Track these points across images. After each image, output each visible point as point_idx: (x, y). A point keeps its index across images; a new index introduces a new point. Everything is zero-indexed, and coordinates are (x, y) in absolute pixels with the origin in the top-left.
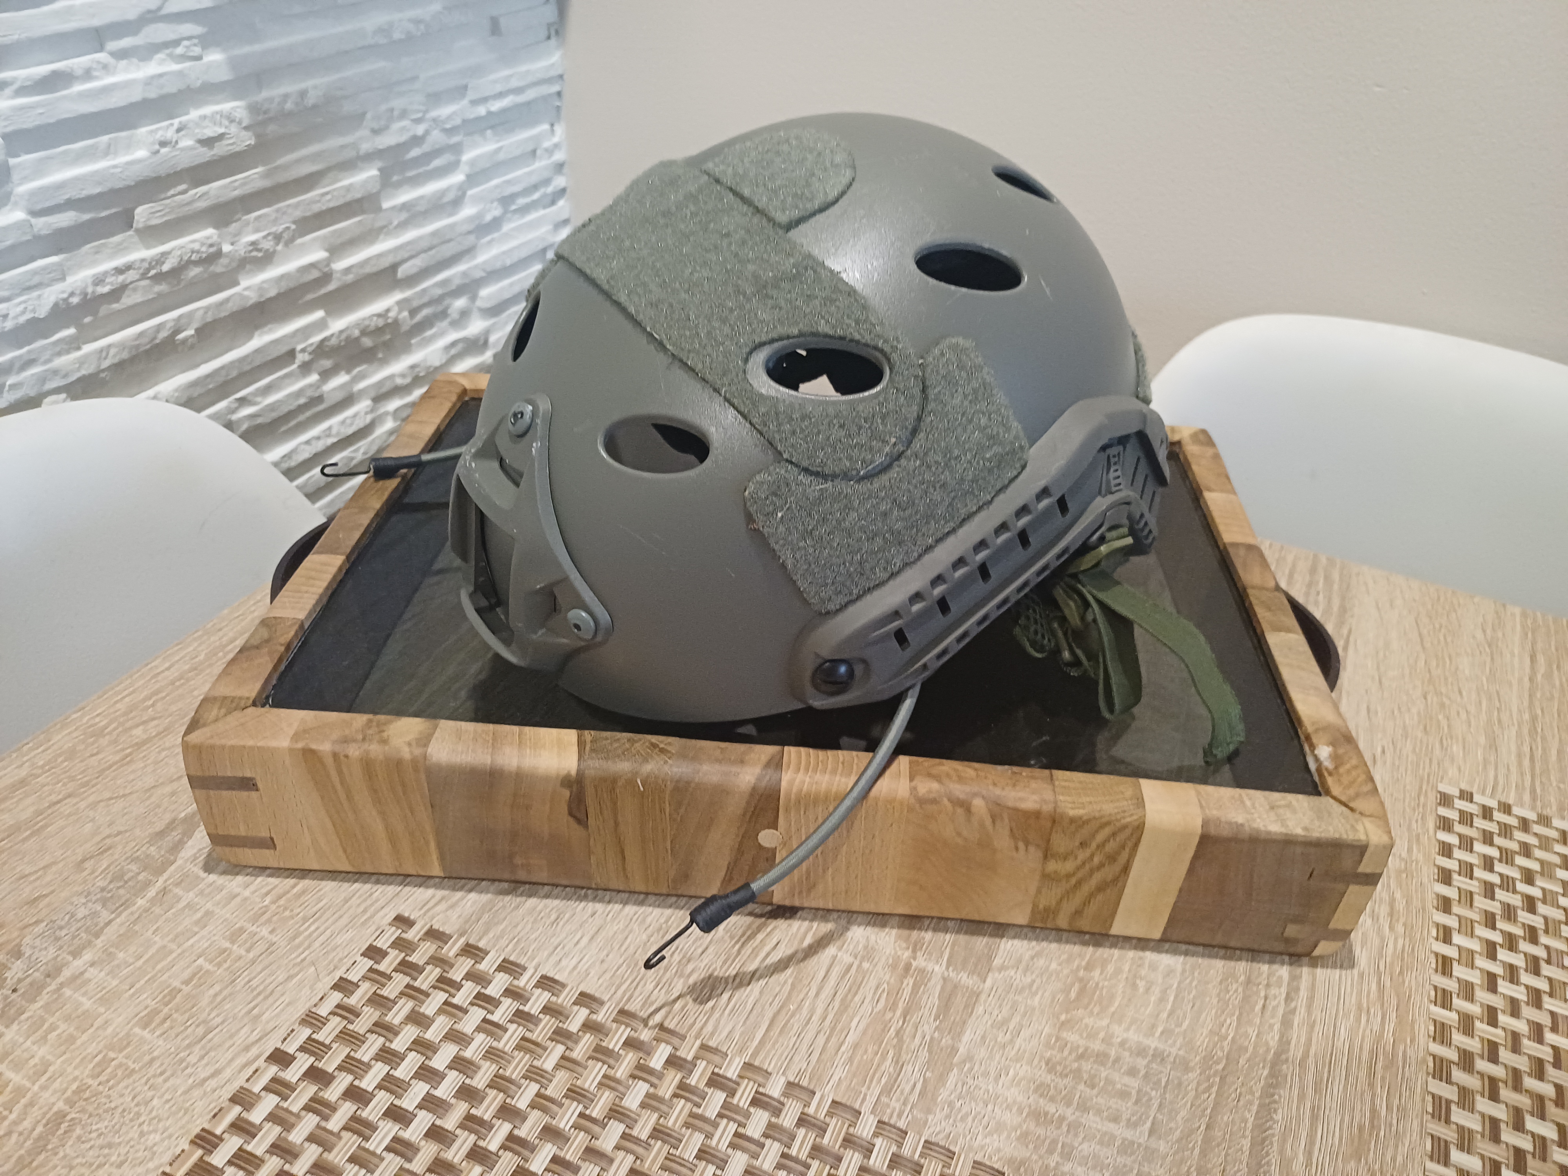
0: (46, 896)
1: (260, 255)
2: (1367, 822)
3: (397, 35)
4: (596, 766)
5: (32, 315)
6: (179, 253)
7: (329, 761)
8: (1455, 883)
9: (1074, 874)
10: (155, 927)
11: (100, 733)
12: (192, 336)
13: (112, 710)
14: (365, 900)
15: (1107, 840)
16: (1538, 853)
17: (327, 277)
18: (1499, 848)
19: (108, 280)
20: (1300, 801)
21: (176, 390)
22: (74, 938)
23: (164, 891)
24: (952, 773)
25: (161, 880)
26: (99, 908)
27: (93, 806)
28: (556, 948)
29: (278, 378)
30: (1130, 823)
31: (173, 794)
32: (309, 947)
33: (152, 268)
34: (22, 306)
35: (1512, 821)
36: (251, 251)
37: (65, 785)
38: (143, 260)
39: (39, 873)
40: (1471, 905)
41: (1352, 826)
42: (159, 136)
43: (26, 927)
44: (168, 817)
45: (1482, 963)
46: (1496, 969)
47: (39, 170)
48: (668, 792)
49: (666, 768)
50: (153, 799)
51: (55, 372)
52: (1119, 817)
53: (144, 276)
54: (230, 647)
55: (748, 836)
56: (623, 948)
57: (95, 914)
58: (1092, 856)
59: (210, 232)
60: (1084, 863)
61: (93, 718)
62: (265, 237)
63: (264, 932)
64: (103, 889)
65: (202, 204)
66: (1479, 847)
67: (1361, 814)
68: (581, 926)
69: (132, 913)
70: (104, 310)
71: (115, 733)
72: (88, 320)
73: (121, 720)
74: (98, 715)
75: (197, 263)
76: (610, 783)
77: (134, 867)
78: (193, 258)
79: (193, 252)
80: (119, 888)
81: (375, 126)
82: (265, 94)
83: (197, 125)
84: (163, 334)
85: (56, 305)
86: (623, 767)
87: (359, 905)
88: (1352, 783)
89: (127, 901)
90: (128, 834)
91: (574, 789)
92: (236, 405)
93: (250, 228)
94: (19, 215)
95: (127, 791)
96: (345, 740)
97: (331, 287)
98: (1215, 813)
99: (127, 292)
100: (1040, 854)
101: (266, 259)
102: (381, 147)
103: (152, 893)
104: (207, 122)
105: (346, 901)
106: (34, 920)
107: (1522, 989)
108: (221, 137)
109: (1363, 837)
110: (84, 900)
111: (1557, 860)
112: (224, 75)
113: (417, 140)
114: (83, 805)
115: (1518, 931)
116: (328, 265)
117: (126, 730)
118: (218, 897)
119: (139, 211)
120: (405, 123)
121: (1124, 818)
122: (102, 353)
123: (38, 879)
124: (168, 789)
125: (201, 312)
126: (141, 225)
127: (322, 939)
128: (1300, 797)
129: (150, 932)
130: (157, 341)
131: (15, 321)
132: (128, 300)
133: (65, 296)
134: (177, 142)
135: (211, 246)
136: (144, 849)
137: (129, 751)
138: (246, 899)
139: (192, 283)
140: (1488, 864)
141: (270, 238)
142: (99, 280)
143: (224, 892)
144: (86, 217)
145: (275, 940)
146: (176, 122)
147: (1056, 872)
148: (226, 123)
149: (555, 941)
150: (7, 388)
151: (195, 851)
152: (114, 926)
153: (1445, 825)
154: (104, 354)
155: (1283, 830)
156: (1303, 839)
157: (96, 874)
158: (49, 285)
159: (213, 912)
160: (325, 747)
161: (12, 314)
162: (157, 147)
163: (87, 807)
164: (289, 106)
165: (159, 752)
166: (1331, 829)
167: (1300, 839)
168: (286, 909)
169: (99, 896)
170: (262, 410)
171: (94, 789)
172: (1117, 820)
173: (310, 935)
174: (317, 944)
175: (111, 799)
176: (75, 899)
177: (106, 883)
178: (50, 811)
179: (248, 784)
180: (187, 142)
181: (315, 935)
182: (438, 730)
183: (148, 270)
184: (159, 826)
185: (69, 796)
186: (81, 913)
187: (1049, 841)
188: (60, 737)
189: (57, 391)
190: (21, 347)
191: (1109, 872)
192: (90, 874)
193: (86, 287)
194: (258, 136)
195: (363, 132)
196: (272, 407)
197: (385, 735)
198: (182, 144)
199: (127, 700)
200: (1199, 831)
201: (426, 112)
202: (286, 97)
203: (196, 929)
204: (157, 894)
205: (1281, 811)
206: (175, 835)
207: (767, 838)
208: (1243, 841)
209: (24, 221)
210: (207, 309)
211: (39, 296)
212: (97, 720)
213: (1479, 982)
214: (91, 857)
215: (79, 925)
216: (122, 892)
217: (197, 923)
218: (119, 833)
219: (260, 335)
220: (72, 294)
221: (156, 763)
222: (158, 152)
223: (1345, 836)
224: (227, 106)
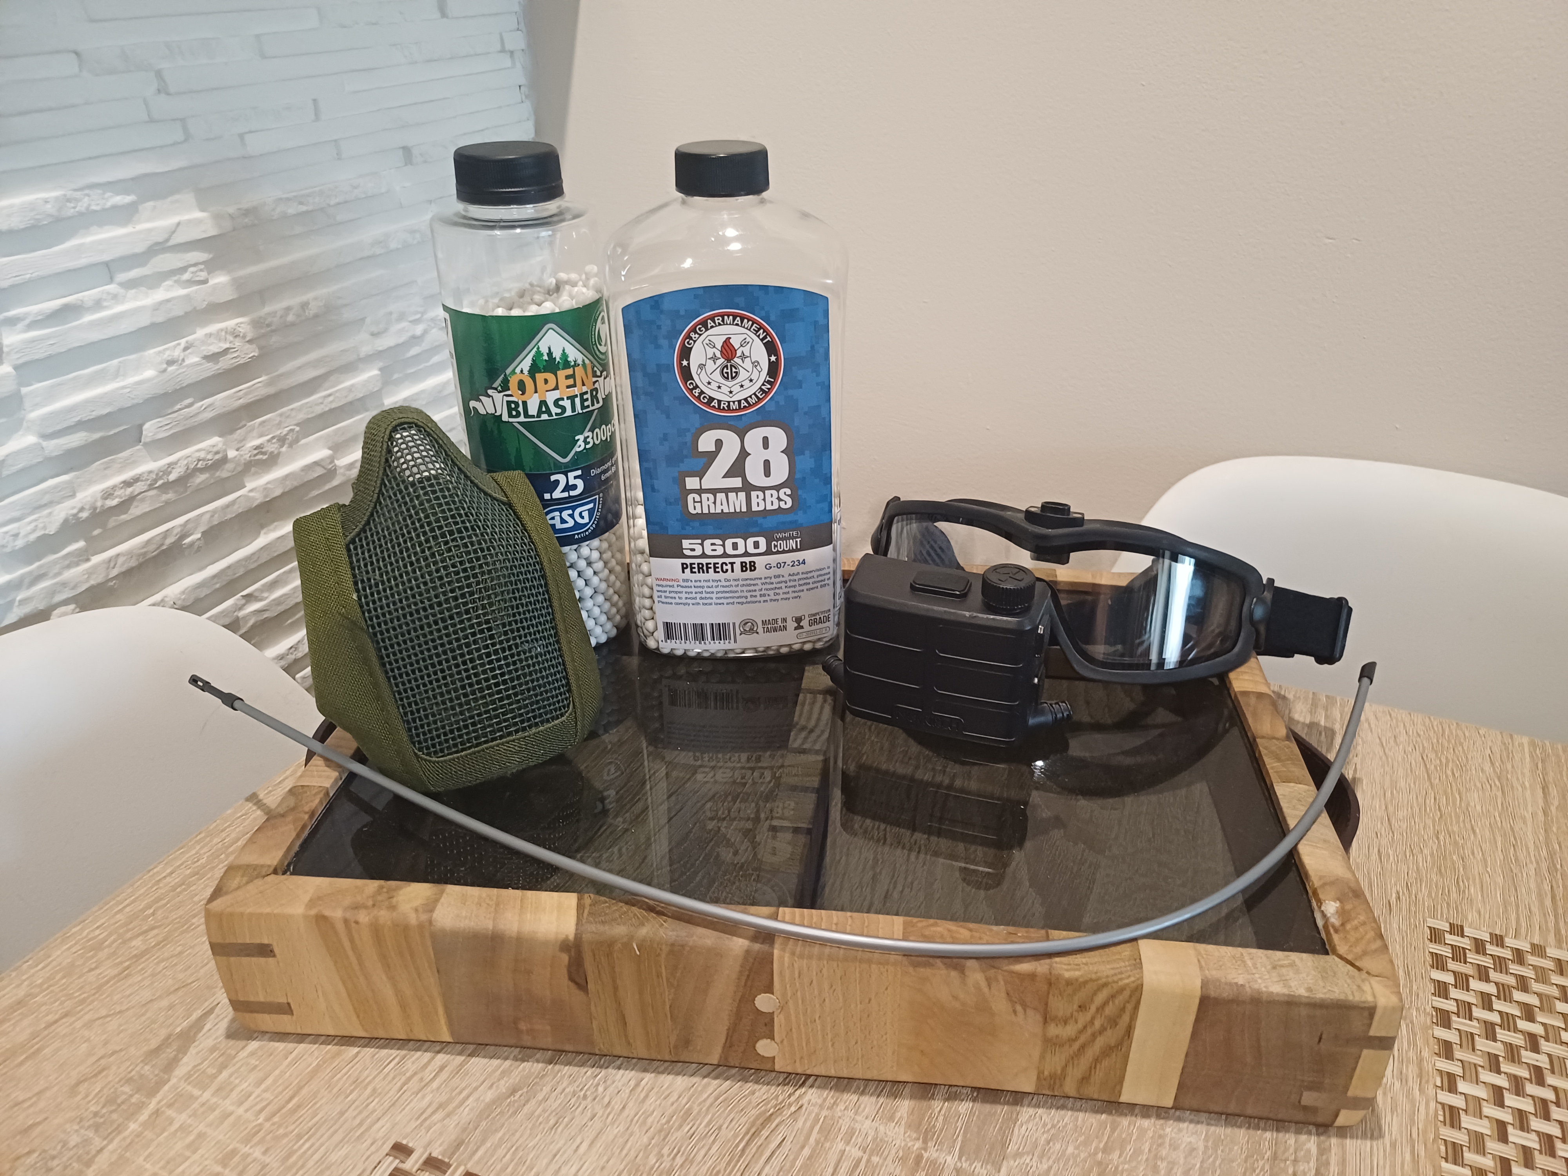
0: (39, 1123)
1: (265, 457)
2: (1374, 981)
3: (393, 245)
4: (594, 930)
5: (42, 532)
6: (185, 462)
7: (340, 927)
8: (1455, 1026)
9: (1076, 1039)
10: (147, 1153)
11: (99, 946)
12: (199, 539)
13: (113, 921)
14: (360, 1112)
15: (1105, 1004)
16: (1536, 986)
17: (331, 473)
18: (1496, 984)
19: (116, 493)
20: (1304, 961)
21: (183, 592)
22: (65, 1168)
23: (157, 1113)
24: (946, 933)
25: (154, 1102)
26: (91, 1135)
27: (88, 1025)
28: (555, 1156)
29: (284, 572)
30: (1127, 984)
31: (171, 1007)
32: (302, 1166)
33: (161, 478)
34: (33, 525)
35: (1507, 954)
36: (255, 455)
37: (62, 1003)
38: (150, 472)
39: (34, 1099)
40: (1474, 1049)
41: (1359, 986)
42: (167, 355)
43: (18, 1158)
44: (163, 1033)
45: (1490, 1110)
46: (1505, 1116)
47: (50, 396)
48: (663, 956)
49: (661, 932)
50: (148, 1015)
51: (64, 584)
52: (1115, 978)
53: (151, 487)
54: (231, 849)
55: (745, 1000)
56: (625, 1152)
57: (86, 1142)
58: (1093, 1019)
59: (216, 440)
60: (1085, 1027)
61: (92, 931)
62: (269, 441)
63: (257, 1153)
64: (96, 1114)
65: (208, 415)
66: (1475, 984)
67: (1368, 973)
68: (580, 1130)
69: (124, 1139)
70: (112, 522)
71: (115, 945)
72: (96, 532)
73: (121, 931)
74: (98, 928)
75: (202, 470)
76: (607, 947)
77: (127, 1089)
78: (199, 466)
79: (199, 460)
80: (112, 1112)
81: (375, 329)
82: (268, 309)
83: (203, 343)
84: (170, 540)
85: (66, 521)
86: (619, 930)
87: (355, 1117)
88: (1358, 941)
89: (119, 1125)
90: (123, 1053)
91: (573, 954)
92: (243, 601)
93: (255, 433)
94: (31, 439)
95: (124, 1008)
96: (356, 907)
97: (335, 482)
98: (1213, 974)
99: (135, 504)
100: (1039, 1018)
101: (271, 460)
102: (380, 349)
103: (144, 1116)
104: (212, 340)
105: (342, 1113)
106: (27, 1150)
107: (1534, 1136)
108: (226, 351)
109: (1370, 998)
110: (76, 1127)
111: (1555, 992)
112: (229, 295)
113: (415, 340)
114: (78, 1024)
115: (1524, 1073)
116: (332, 462)
117: (124, 942)
118: (211, 1117)
119: (146, 426)
120: (404, 324)
121: (1121, 979)
122: (110, 563)
123: (31, 1106)
124: (165, 1003)
125: (208, 516)
126: (148, 440)
127: (316, 1157)
128: (1304, 956)
129: (142, 1158)
130: (164, 547)
131: (26, 540)
132: (136, 510)
133: (75, 511)
134: (183, 360)
135: (217, 453)
136: (138, 1068)
137: (127, 963)
138: (240, 1117)
139: (198, 490)
140: (1486, 1002)
141: (274, 441)
142: (108, 494)
143: (217, 1112)
144: (97, 435)
145: (268, 1160)
146: (183, 342)
147: (1057, 1036)
148: (231, 338)
149: (554, 1148)
150: (17, 603)
151: (190, 1068)
152: (105, 1155)
153: (1439, 962)
154: (112, 564)
155: (1285, 991)
156: (1307, 1000)
157: (90, 1098)
158: (59, 503)
159: (205, 1133)
160: (337, 914)
161: (23, 533)
162: (165, 366)
163: (83, 1026)
164: (291, 318)
165: (158, 963)
166: (1336, 989)
167: (1304, 1000)
168: (280, 1126)
169: (91, 1122)
170: (269, 605)
171: (91, 1007)
172: (1114, 982)
173: (305, 1152)
174: (311, 1163)
175: (107, 1016)
176: (68, 1126)
177: (99, 1108)
178: (46, 1032)
179: (266, 951)
180: (194, 359)
181: (310, 1152)
182: (445, 895)
183: (156, 481)
184: (154, 1044)
185: (66, 1015)
186: (74, 1140)
187: (1046, 1004)
188: (59, 952)
189: (65, 602)
190: (31, 564)
191: (1111, 1037)
192: (83, 1099)
193: (96, 501)
194: (261, 348)
195: (363, 336)
196: (278, 602)
197: (394, 900)
198: (187, 362)
199: (128, 909)
200: (1198, 993)
201: (423, 313)
202: (288, 309)
203: (188, 1154)
204: (150, 1117)
205: (1284, 971)
206: (170, 1052)
207: (764, 1002)
208: (1244, 1002)
209: (35, 444)
210: (214, 512)
211: (50, 513)
212: (97, 932)
213: (1488, 1132)
214: (85, 1080)
215: (72, 1153)
216: (114, 1116)
217: (188, 1146)
218: (114, 1053)
219: (265, 533)
220: (82, 509)
221: (153, 975)
222: (165, 371)
223: (1351, 998)
224: (231, 323)
